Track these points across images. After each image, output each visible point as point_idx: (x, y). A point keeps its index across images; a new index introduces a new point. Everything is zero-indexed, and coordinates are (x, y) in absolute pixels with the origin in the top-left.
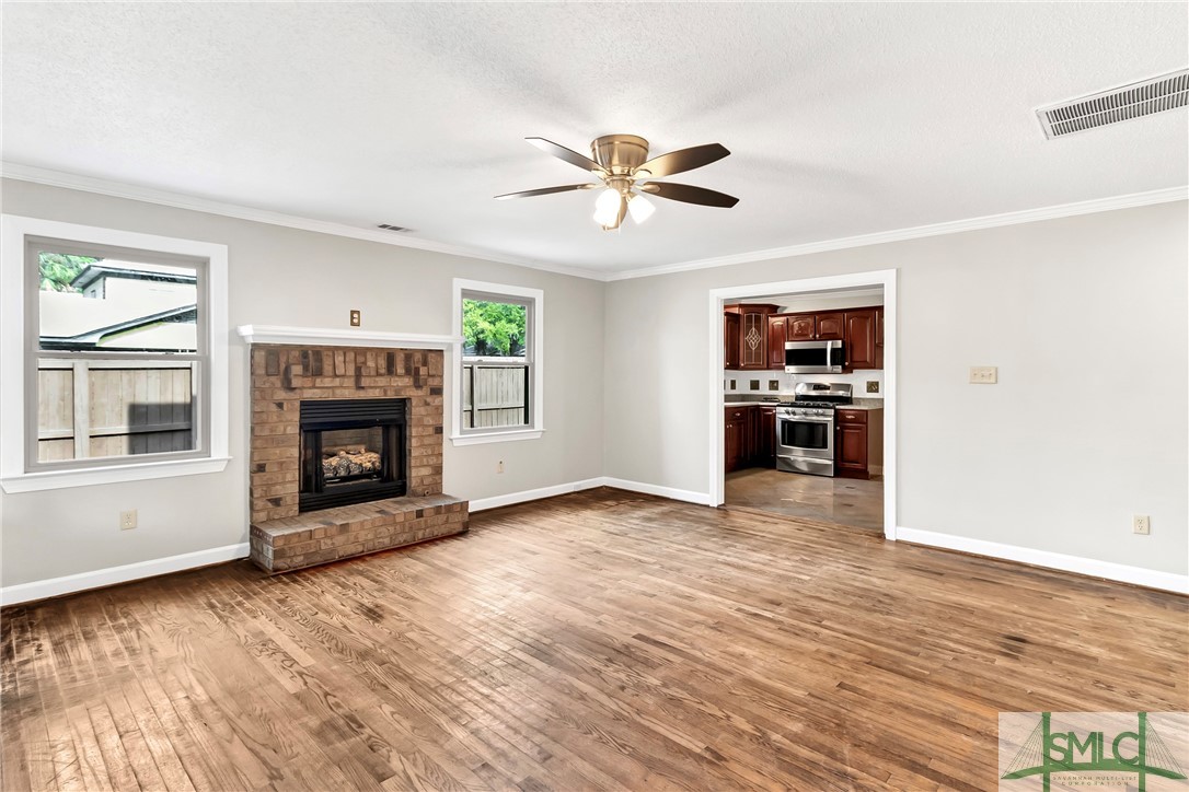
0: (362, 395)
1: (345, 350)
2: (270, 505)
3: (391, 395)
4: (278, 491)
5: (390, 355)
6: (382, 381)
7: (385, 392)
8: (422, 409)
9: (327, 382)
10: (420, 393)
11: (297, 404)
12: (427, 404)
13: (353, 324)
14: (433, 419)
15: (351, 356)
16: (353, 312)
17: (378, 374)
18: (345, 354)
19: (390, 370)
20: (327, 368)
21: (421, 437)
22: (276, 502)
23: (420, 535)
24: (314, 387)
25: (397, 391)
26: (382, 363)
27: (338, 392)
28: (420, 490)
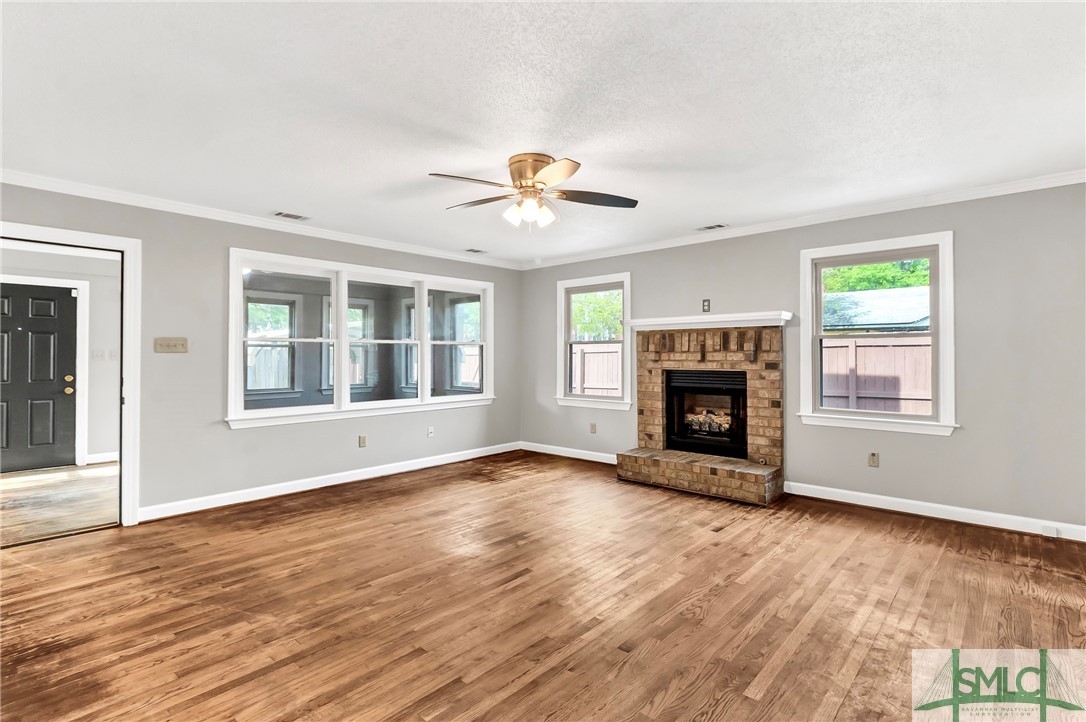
0: (703, 367)
1: (690, 332)
2: (646, 438)
3: (727, 368)
4: (650, 429)
5: (725, 335)
6: (719, 356)
7: (722, 365)
8: (757, 382)
9: (678, 356)
10: (754, 367)
11: (660, 372)
12: (762, 378)
13: (704, 311)
14: (768, 392)
15: (694, 336)
16: (704, 301)
17: (715, 351)
18: (689, 335)
19: (725, 346)
20: (677, 346)
21: (756, 408)
22: (650, 436)
23: (714, 490)
24: (669, 360)
25: (733, 364)
26: (718, 340)
27: (685, 364)
28: (756, 457)
